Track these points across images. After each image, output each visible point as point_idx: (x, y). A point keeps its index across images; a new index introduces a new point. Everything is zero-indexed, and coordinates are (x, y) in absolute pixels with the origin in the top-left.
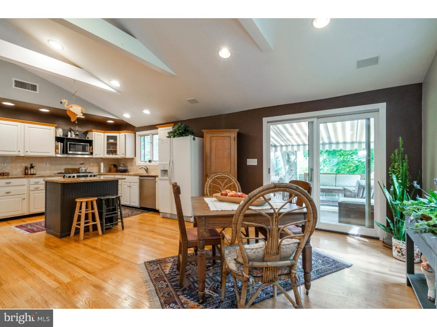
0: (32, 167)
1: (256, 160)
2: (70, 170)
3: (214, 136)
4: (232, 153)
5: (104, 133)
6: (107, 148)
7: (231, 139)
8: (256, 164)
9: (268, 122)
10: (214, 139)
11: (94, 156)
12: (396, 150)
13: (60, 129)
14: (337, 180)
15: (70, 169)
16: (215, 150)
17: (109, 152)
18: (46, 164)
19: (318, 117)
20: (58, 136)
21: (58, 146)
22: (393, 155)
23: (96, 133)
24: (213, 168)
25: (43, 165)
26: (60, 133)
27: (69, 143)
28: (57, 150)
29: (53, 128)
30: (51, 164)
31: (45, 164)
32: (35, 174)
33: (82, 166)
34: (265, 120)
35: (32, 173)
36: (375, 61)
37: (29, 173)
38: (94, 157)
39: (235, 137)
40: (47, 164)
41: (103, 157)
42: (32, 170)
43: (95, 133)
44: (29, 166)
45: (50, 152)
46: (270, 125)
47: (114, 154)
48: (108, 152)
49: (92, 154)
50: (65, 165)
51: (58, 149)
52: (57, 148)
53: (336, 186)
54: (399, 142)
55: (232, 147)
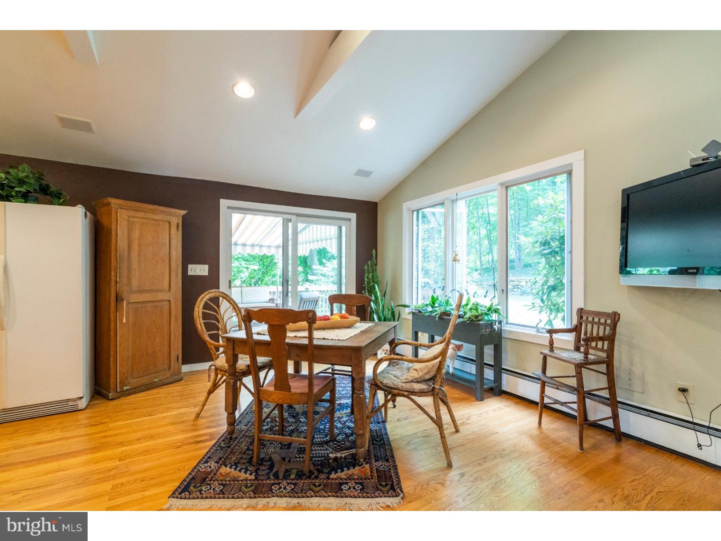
1: (206, 267)
3: (137, 216)
4: (174, 253)
7: (172, 227)
8: (206, 273)
9: (229, 208)
10: (137, 222)
12: (369, 262)
14: (243, 295)
16: (139, 245)
19: (298, 215)
22: (366, 266)
24: (135, 282)
34: (224, 203)
36: (367, 174)
39: (178, 224)
46: (232, 213)
53: (242, 303)
54: (372, 254)
55: (174, 242)
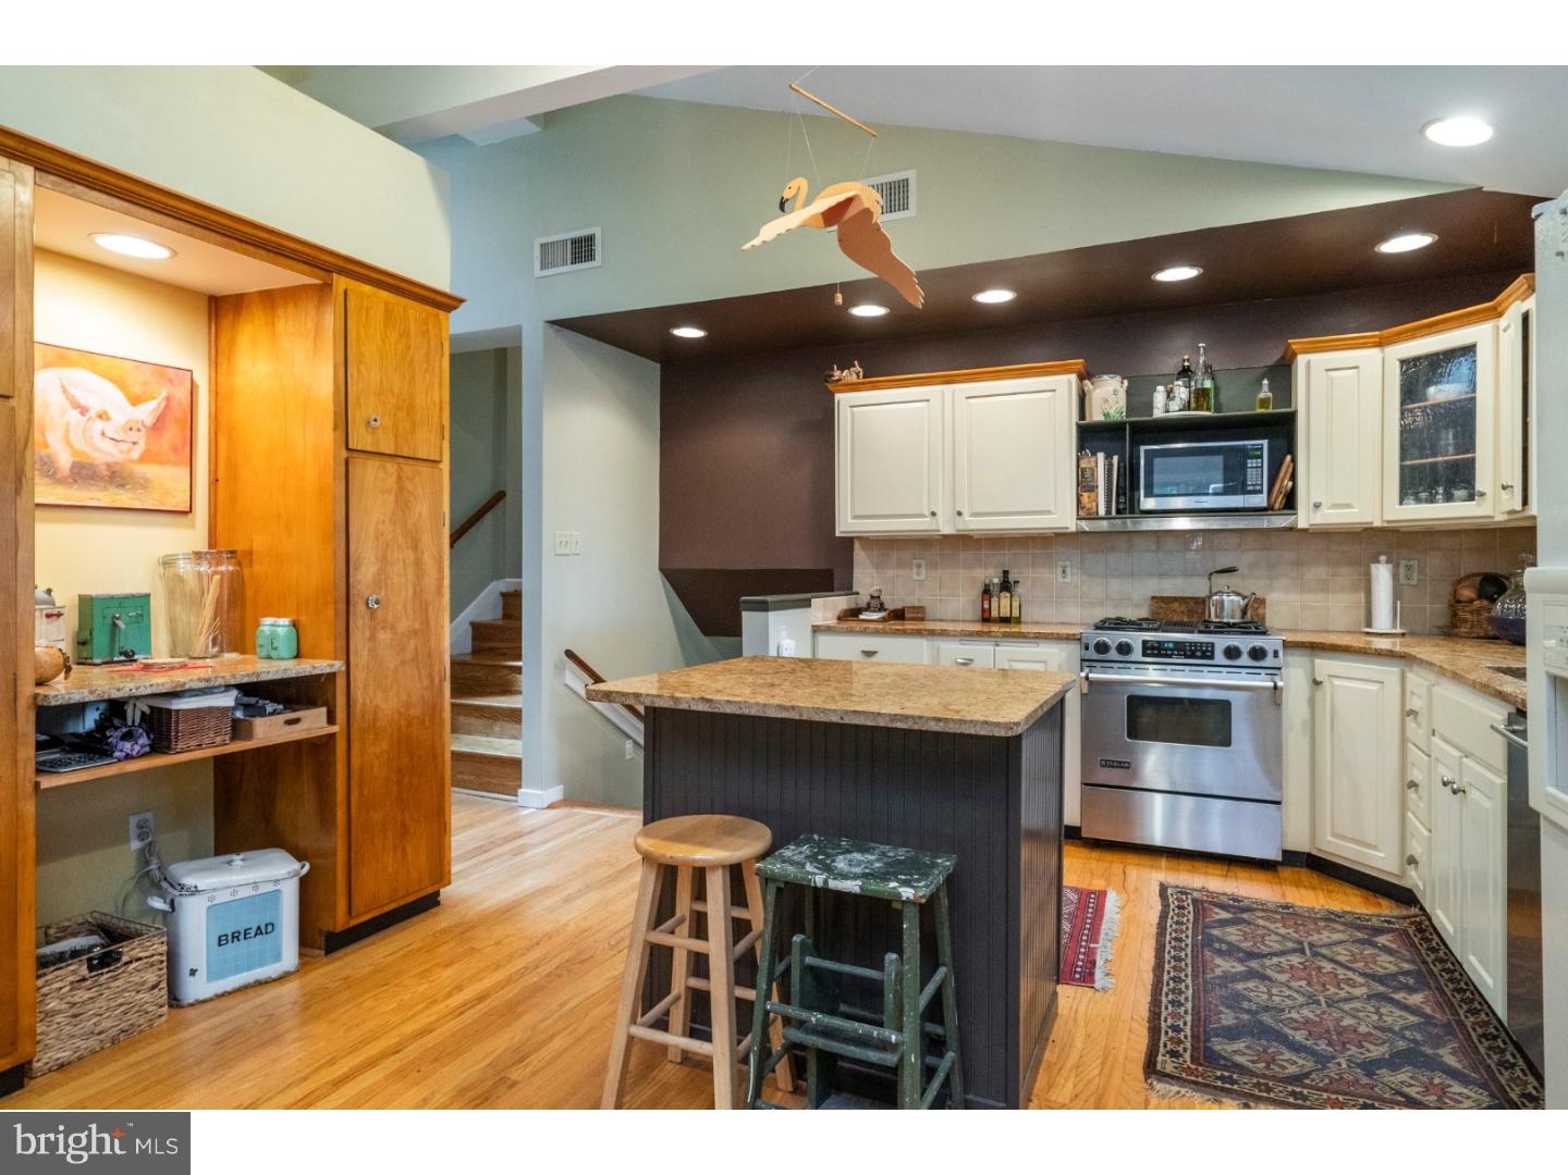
0: (1006, 586)
2: (1176, 606)
5: (1380, 344)
6: (1403, 456)
11: (1304, 518)
13: (1105, 377)
15: (1175, 599)
17: (1416, 483)
18: (1064, 572)
20: (1096, 416)
21: (1093, 472)
23: (1315, 357)
25: (1051, 576)
26: (1109, 397)
27: (1146, 451)
28: (1086, 495)
29: (1063, 385)
30: (1084, 571)
31: (1060, 570)
32: (1018, 621)
33: (1221, 581)
35: (1005, 612)
37: (994, 614)
38: (1302, 524)
40: (1068, 570)
41: (1377, 524)
42: (1005, 599)
43: (1308, 364)
44: (996, 581)
45: (1052, 508)
47: (1459, 493)
48: (1413, 485)
49: (1290, 502)
50: (1151, 575)
51: (1092, 489)
52: (1084, 483)
